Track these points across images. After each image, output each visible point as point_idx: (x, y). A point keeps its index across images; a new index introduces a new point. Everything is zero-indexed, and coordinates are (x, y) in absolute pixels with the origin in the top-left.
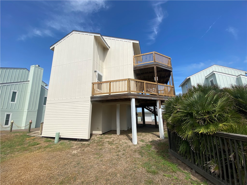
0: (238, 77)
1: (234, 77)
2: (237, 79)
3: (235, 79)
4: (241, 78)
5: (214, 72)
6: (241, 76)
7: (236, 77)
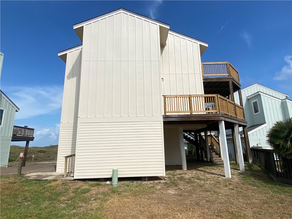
0: (283, 101)
1: (279, 100)
2: (282, 103)
3: (280, 103)
4: (287, 102)
5: (260, 93)
6: (287, 100)
7: (281, 101)
